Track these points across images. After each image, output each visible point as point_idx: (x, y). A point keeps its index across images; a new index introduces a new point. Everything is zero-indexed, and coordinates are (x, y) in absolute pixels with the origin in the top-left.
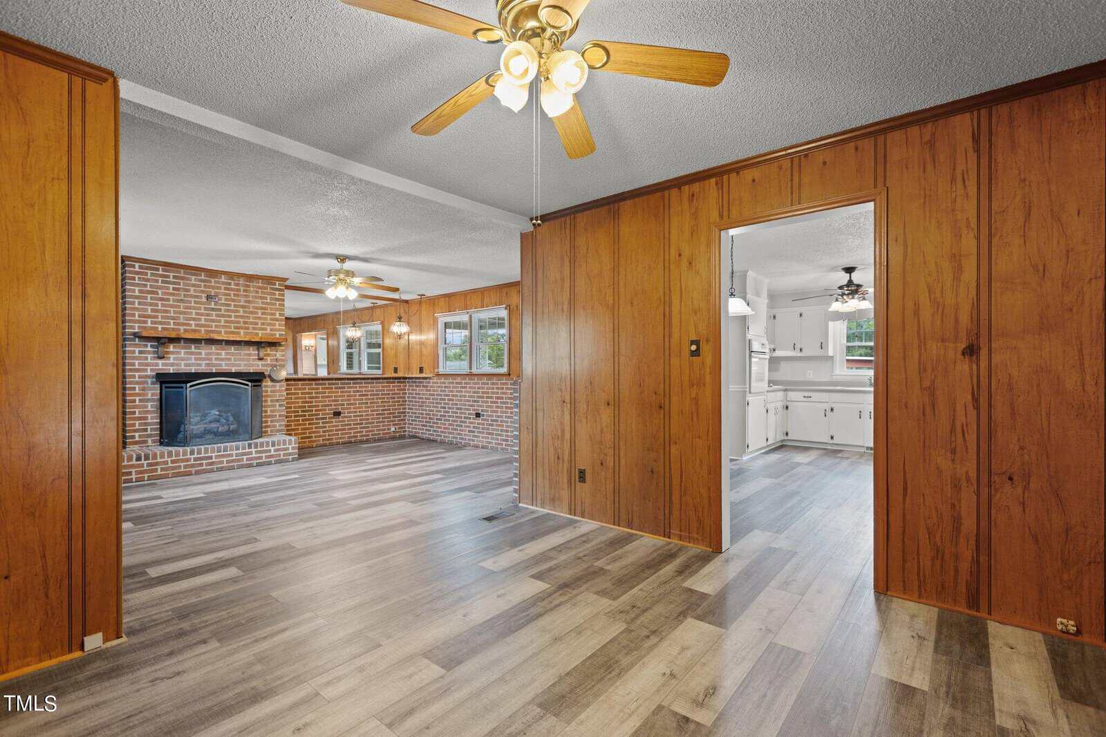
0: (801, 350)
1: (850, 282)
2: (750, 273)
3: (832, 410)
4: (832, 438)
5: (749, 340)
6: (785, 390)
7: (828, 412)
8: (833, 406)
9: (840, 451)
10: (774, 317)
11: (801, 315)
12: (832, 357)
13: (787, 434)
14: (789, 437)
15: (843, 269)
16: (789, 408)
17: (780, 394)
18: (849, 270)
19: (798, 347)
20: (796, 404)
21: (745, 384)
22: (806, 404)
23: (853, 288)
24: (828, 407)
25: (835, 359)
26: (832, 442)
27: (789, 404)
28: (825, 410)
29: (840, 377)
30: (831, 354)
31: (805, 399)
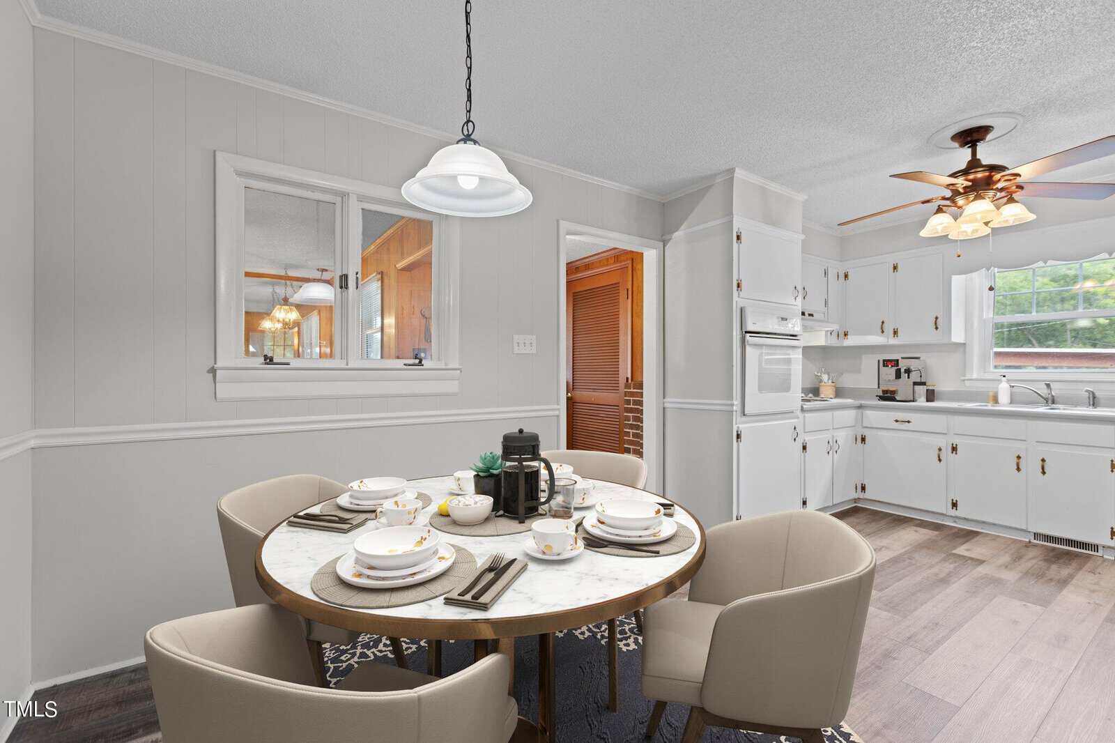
0: (895, 333)
1: (974, 163)
2: (739, 174)
3: (954, 449)
4: (954, 505)
5: (742, 310)
6: (860, 407)
7: (946, 453)
8: (956, 441)
9: (976, 534)
10: (846, 276)
11: (895, 268)
12: (964, 344)
13: (863, 488)
14: (868, 495)
15: (954, 138)
16: (867, 440)
17: (852, 413)
18: (971, 137)
19: (889, 329)
20: (881, 433)
21: (730, 397)
22: (901, 434)
23: (979, 175)
24: (945, 443)
25: (968, 349)
26: (953, 512)
27: (867, 433)
28: (940, 450)
29: (979, 384)
30: (957, 336)
31: (897, 425)
